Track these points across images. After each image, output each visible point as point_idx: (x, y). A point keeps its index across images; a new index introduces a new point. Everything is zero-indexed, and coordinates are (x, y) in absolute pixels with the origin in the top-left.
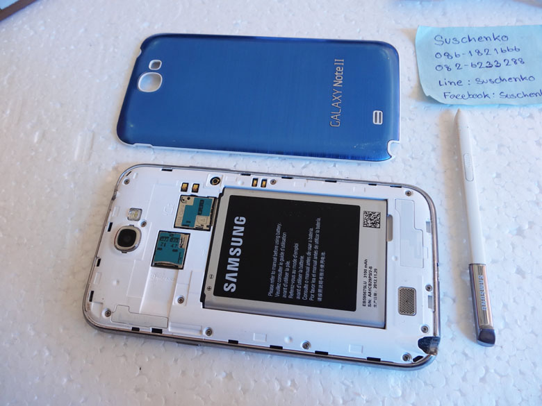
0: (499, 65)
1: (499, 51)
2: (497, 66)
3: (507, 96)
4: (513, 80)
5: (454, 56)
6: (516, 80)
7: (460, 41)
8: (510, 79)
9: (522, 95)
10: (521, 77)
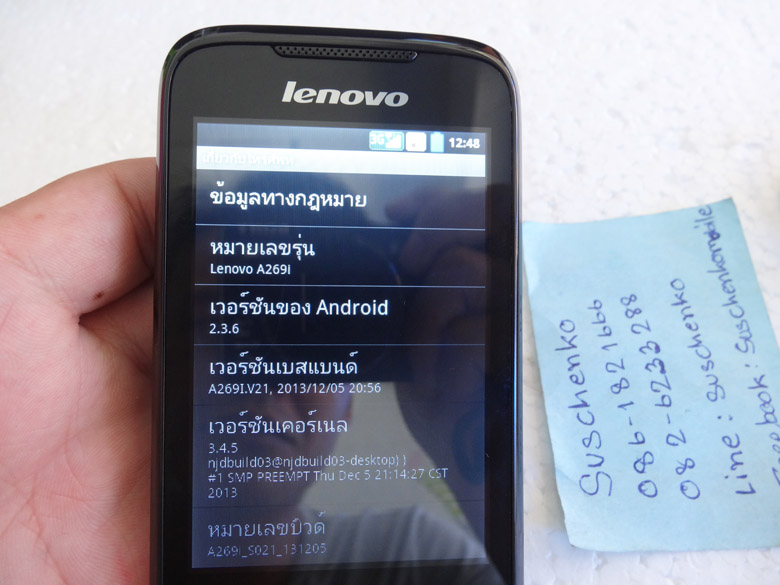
0: (652, 346)
1: (607, 341)
2: (658, 349)
3: (747, 339)
4: (689, 320)
5: (643, 448)
6: (691, 316)
7: (590, 429)
8: (690, 327)
9: (733, 307)
10: (677, 304)
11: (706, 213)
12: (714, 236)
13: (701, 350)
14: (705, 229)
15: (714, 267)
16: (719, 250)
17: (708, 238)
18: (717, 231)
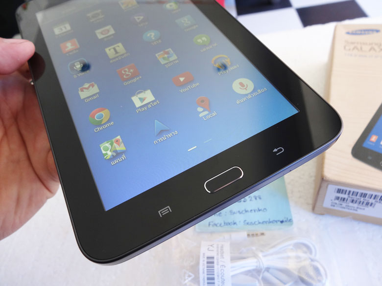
2: (244, 201)
3: (248, 223)
4: (253, 211)
8: (251, 210)
10: (259, 209)
11: (290, 221)
12: (282, 222)
13: (244, 212)
14: (284, 220)
15: (271, 220)
16: (277, 222)
17: (281, 220)
18: (283, 223)
